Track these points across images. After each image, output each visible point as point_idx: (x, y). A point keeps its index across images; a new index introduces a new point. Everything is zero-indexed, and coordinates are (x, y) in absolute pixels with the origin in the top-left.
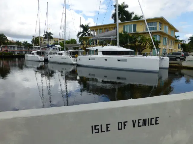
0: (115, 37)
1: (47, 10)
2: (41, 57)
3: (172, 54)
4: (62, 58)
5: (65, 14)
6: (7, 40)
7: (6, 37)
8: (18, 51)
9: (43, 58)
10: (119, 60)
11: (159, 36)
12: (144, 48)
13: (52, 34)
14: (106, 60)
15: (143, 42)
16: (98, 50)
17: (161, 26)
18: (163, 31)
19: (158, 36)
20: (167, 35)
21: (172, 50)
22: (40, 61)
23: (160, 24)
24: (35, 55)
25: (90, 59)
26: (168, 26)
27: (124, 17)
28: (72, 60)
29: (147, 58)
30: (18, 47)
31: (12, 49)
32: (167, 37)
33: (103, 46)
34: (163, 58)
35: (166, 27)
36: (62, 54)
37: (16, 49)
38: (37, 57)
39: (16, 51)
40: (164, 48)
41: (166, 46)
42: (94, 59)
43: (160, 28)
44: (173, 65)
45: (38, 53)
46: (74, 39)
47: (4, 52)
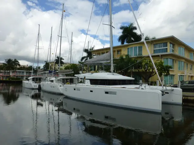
0: (109, 61)
1: (51, 35)
2: (36, 84)
3: (189, 83)
4: (52, 87)
5: (61, 37)
6: (19, 65)
7: (19, 63)
8: (26, 76)
9: (38, 85)
10: (107, 93)
11: (172, 60)
12: (151, 74)
13: (63, 59)
14: (91, 91)
15: (149, 68)
16: (86, 78)
17: (173, 48)
18: (177, 53)
19: (169, 59)
20: (183, 58)
21: (192, 77)
22: (33, 89)
23: (172, 45)
24: (31, 82)
25: (75, 89)
26: (184, 47)
27: (132, 39)
28: (60, 89)
29: (142, 90)
30: (27, 73)
31: (21, 75)
32: (184, 60)
33: (92, 73)
34: (173, 90)
35: (181, 48)
36: (52, 81)
37: (25, 74)
38: (31, 84)
39: (25, 76)
40: (179, 74)
41: (184, 72)
42: (79, 90)
43: (173, 50)
44: (189, 98)
45: (33, 79)
46: (75, 65)
47: (13, 77)
